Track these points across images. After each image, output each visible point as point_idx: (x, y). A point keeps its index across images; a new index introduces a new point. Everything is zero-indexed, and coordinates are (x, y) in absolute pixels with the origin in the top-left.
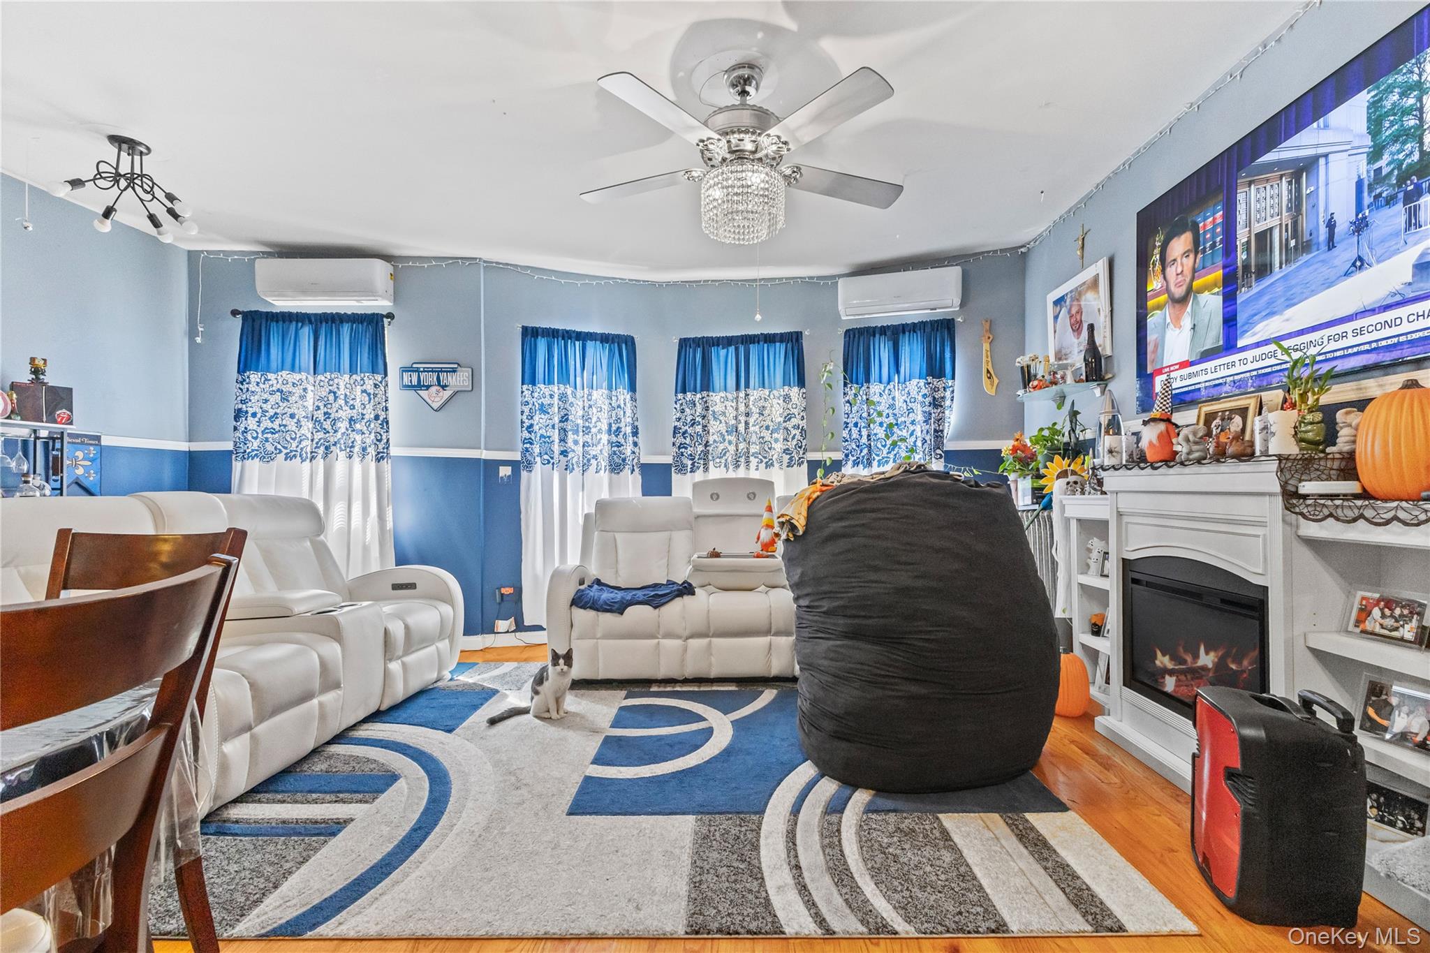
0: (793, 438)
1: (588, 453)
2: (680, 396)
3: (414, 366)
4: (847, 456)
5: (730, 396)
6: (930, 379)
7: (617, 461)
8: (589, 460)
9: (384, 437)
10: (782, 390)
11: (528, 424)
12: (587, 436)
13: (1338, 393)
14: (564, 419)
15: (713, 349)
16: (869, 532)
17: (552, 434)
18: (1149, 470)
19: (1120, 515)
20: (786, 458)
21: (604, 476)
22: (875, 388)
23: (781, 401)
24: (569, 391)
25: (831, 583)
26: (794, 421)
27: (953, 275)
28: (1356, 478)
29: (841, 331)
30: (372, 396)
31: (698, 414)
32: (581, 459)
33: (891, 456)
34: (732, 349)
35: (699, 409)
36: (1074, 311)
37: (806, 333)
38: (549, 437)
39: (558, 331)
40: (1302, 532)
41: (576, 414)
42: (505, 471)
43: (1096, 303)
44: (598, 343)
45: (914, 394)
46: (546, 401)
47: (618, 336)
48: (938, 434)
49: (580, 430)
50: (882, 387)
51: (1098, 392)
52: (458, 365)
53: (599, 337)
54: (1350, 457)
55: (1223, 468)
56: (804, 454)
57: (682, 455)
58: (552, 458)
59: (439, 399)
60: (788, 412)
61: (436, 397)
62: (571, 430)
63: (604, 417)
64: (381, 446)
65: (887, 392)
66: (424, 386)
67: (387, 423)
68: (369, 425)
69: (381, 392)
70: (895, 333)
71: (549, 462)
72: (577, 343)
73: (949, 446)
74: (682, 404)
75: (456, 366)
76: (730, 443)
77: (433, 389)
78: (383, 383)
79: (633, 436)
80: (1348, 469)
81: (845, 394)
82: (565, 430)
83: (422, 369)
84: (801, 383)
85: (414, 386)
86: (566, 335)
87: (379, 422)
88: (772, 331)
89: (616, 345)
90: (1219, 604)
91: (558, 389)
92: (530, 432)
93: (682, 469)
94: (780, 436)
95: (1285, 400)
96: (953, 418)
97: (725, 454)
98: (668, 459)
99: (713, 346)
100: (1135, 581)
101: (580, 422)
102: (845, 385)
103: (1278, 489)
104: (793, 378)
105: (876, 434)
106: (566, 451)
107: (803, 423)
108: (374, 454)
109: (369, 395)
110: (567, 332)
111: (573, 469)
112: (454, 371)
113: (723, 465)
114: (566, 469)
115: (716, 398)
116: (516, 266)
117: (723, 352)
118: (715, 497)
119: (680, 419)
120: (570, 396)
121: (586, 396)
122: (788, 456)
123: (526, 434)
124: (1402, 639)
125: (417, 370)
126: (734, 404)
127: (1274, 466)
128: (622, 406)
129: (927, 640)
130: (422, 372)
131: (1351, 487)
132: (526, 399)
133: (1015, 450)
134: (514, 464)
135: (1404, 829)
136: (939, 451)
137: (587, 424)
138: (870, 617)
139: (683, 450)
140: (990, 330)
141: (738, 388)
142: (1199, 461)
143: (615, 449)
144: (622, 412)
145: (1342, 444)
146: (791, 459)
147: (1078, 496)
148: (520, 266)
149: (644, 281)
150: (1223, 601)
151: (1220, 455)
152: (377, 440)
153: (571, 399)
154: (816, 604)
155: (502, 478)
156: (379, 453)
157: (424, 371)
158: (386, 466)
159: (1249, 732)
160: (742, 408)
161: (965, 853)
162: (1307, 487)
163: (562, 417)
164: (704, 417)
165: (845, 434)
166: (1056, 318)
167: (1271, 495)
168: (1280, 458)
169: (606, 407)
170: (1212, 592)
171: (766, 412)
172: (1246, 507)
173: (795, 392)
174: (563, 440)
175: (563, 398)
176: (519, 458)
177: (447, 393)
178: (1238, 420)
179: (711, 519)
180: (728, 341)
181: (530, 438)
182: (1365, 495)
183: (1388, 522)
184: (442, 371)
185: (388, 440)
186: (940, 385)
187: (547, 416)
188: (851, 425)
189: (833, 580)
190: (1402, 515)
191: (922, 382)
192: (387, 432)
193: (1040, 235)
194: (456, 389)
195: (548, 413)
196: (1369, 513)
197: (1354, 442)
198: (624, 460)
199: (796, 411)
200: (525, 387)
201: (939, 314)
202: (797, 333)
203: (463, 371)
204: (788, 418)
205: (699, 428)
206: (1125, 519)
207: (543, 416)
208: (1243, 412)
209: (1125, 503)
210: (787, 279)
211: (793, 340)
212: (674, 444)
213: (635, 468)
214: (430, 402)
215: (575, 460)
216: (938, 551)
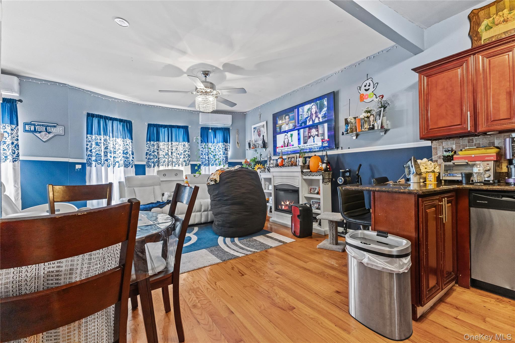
0: (187, 157)
1: (115, 160)
2: (148, 142)
3: (32, 123)
4: (202, 163)
5: (166, 144)
6: (224, 143)
7: (126, 163)
8: (115, 163)
9: (16, 152)
10: (182, 143)
11: (90, 149)
12: (115, 154)
13: (306, 155)
14: (106, 148)
15: (160, 128)
16: (235, 181)
17: (101, 153)
18: (280, 168)
19: (274, 176)
20: (184, 163)
21: (122, 168)
22: (210, 144)
23: (182, 146)
24: (108, 138)
25: (227, 193)
26: (187, 152)
27: (230, 117)
28: (309, 169)
29: (200, 127)
30: (10, 134)
31: (155, 149)
32: (113, 162)
33: (215, 163)
34: (166, 129)
35: (155, 147)
36: (259, 131)
37: (190, 126)
38: (100, 154)
39: (102, 116)
40: (303, 178)
41: (111, 146)
42: (78, 167)
43: (264, 130)
44: (118, 122)
45: (220, 147)
46: (99, 141)
47: (126, 120)
48: (227, 158)
49: (112, 152)
50: (212, 144)
51: (264, 150)
52: (57, 124)
53: (119, 120)
54: (309, 166)
55: (292, 167)
56: (189, 162)
57: (149, 162)
58: (101, 162)
59: (46, 137)
60: (185, 149)
61: (44, 136)
62: (109, 152)
63: (121, 148)
64: (15, 156)
65: (213, 145)
66: (38, 131)
67: (18, 146)
68: (9, 147)
69: (15, 133)
70: (215, 130)
71: (100, 164)
72: (110, 121)
73: (229, 161)
74: (149, 145)
75: (56, 125)
76: (166, 158)
77: (43, 133)
78: (16, 129)
79: (132, 155)
80: (308, 167)
81: (201, 145)
82: (107, 152)
83: (37, 125)
84: (188, 141)
85: (32, 131)
86: (106, 118)
87: (14, 145)
88: (179, 125)
89: (125, 123)
90: (291, 192)
91: (104, 137)
92: (91, 152)
93: (149, 166)
94: (182, 157)
95: (300, 156)
96: (230, 153)
97: (165, 162)
98: (144, 163)
99: (160, 127)
100: (277, 190)
101: (112, 149)
102: (201, 143)
103: (300, 171)
104: (186, 139)
105: (210, 157)
106: (107, 160)
107: (189, 153)
108: (11, 159)
109: (8, 133)
110: (106, 117)
111: (110, 166)
112: (55, 127)
113: (164, 165)
114: (108, 166)
115: (161, 144)
116: (83, 90)
117: (163, 130)
118: (165, 175)
119: (148, 150)
120: (108, 140)
121: (114, 140)
122: (185, 163)
123: (89, 153)
124: (315, 193)
125: (34, 125)
126: (167, 146)
127: (300, 167)
128: (128, 144)
129: (248, 203)
130: (37, 126)
131: (309, 170)
132: (89, 140)
133: (245, 162)
134: (83, 165)
135: (316, 222)
136: (227, 162)
137: (115, 150)
138: (237, 200)
139: (149, 160)
140: (238, 132)
141: (168, 141)
142: (289, 166)
143: (126, 159)
144: (128, 147)
145: (307, 164)
146: (186, 163)
147: (264, 173)
148: (85, 90)
149: (135, 103)
150: (292, 191)
151: (292, 165)
152: (13, 153)
153: (108, 141)
154: (222, 198)
155: (77, 169)
156: (13, 159)
157: (38, 125)
158: (18, 164)
159: (300, 209)
160: (170, 147)
161: (260, 241)
162: (304, 171)
163: (106, 147)
164: (158, 150)
165: (202, 156)
166: (254, 132)
167: (299, 172)
168: (301, 166)
169: (122, 145)
170: (290, 190)
171: (178, 149)
172: (296, 174)
173: (186, 143)
174: (106, 156)
175: (105, 140)
176: (86, 162)
177: (51, 136)
178: (293, 159)
179: (164, 182)
180: (165, 126)
181: (91, 155)
182: (311, 172)
183: (314, 176)
184: (48, 126)
185: (18, 153)
186: (227, 145)
187: (99, 147)
188: (203, 154)
189: (227, 192)
190: (315, 174)
191: (222, 143)
192: (18, 149)
193: (249, 111)
194: (56, 134)
195: (100, 146)
196: (312, 174)
197: (309, 163)
198: (130, 163)
199: (187, 149)
200: (88, 135)
201: (226, 126)
202: (187, 126)
203: (60, 127)
204: (185, 152)
205: (156, 153)
206: (275, 177)
207: (97, 147)
208: (294, 157)
209: (275, 174)
210: (183, 110)
211: (186, 128)
212: (146, 158)
213: (133, 166)
214: (41, 138)
215: (110, 163)
216: (249, 184)
